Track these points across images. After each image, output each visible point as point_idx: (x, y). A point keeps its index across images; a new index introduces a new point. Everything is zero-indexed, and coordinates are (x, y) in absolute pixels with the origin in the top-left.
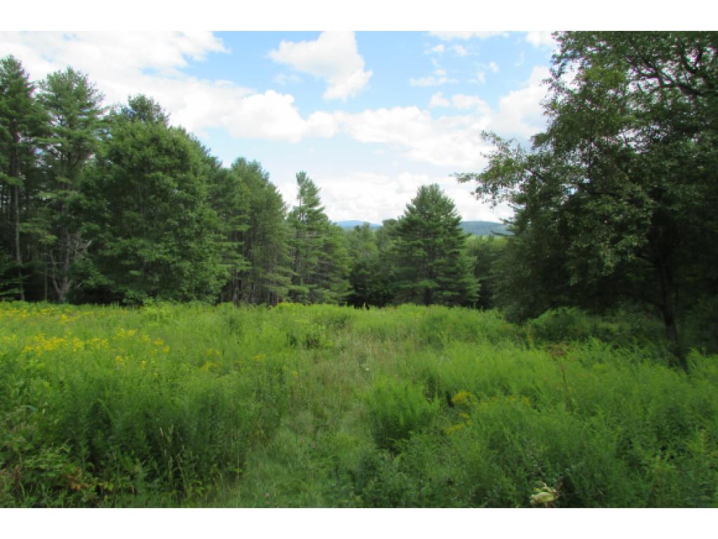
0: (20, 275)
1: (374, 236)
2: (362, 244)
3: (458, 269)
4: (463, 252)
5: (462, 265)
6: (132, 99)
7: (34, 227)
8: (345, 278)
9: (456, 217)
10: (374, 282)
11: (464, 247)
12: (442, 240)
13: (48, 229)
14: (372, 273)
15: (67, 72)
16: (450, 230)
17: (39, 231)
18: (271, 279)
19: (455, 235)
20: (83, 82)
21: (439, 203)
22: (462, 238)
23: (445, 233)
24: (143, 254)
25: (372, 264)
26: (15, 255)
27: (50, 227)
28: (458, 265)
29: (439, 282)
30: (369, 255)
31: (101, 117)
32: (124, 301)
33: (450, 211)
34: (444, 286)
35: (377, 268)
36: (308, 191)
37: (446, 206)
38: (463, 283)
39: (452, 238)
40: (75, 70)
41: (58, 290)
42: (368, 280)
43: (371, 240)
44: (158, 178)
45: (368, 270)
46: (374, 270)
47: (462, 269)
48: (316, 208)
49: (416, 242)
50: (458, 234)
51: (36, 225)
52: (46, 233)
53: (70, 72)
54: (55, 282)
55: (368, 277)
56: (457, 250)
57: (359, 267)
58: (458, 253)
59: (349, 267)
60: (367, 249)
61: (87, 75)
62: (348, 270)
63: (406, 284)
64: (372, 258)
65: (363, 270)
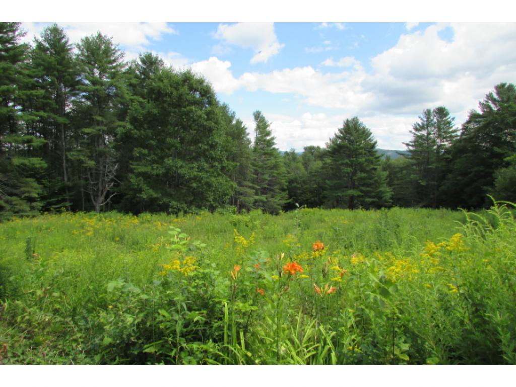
0: (67, 192)
1: (300, 159)
2: (293, 165)
3: (376, 181)
4: (379, 168)
5: (379, 177)
6: (143, 56)
7: (78, 155)
8: (283, 190)
9: (373, 142)
10: (304, 193)
11: (379, 165)
12: (364, 159)
13: (88, 157)
14: (302, 186)
15: (97, 35)
16: (369, 152)
17: (82, 158)
18: (241, 192)
19: (372, 155)
20: (108, 44)
21: (360, 132)
22: (378, 157)
23: (365, 154)
24: (182, 172)
25: (301, 180)
26: (63, 177)
27: (89, 154)
28: (376, 178)
29: (362, 191)
30: (299, 172)
31: (123, 70)
32: (170, 210)
33: (368, 137)
34: (367, 194)
35: (304, 182)
36: (262, 125)
37: (365, 134)
38: (380, 191)
39: (371, 158)
40: (103, 35)
41: (95, 203)
42: (299, 191)
43: (299, 162)
44: (191, 111)
45: (298, 184)
46: (303, 184)
47: (379, 181)
48: (268, 138)
49: (344, 162)
50: (375, 155)
51: (80, 153)
52: (87, 159)
53: (100, 36)
54: (92, 197)
55: (299, 188)
56: (375, 167)
57: (291, 181)
58: (375, 169)
59: (286, 182)
60: (297, 168)
61: (112, 38)
62: (285, 184)
63: (337, 193)
64: (301, 175)
65: (295, 184)
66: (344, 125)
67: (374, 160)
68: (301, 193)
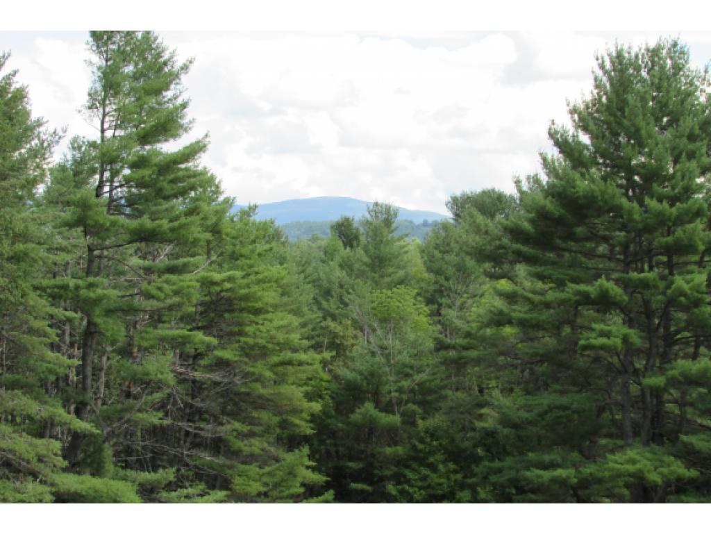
1: (415, 264)
2: (365, 298)
8: (292, 442)
14: (409, 420)
21: (688, 121)
25: (405, 384)
30: (392, 342)
35: (426, 398)
36: (136, 75)
43: (401, 281)
45: (388, 409)
48: (170, 147)
49: (591, 289)
55: (392, 435)
60: (387, 319)
64: (405, 358)
65: (369, 407)
68: (400, 462)
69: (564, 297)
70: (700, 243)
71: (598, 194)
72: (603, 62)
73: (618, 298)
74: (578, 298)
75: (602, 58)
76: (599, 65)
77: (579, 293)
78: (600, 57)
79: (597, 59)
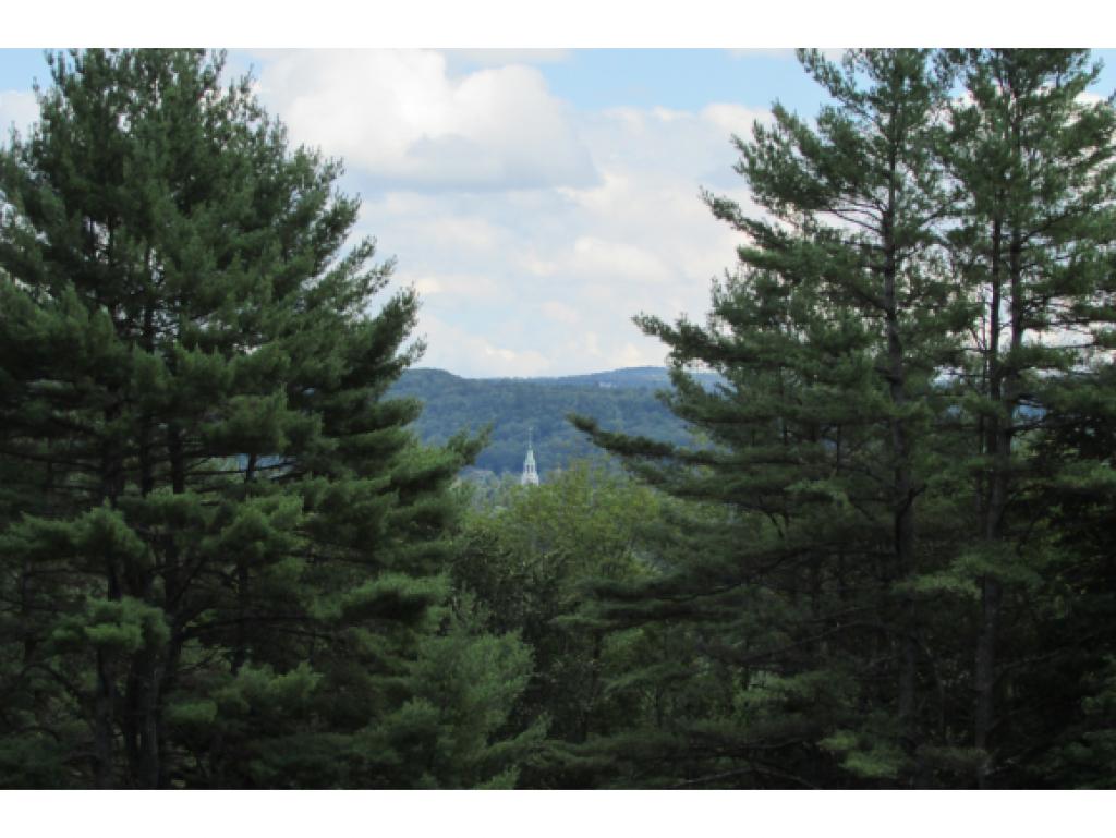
9: (369, 310)
37: (282, 219)
50: (390, 451)
56: (404, 587)
58: (398, 613)
66: (50, 113)
67: (390, 508)
69: (9, 544)
70: (281, 433)
71: (79, 334)
72: (62, 67)
73: (128, 544)
74: (38, 544)
75: (61, 60)
76: (53, 73)
77: (45, 534)
78: (56, 56)
79: (51, 61)
